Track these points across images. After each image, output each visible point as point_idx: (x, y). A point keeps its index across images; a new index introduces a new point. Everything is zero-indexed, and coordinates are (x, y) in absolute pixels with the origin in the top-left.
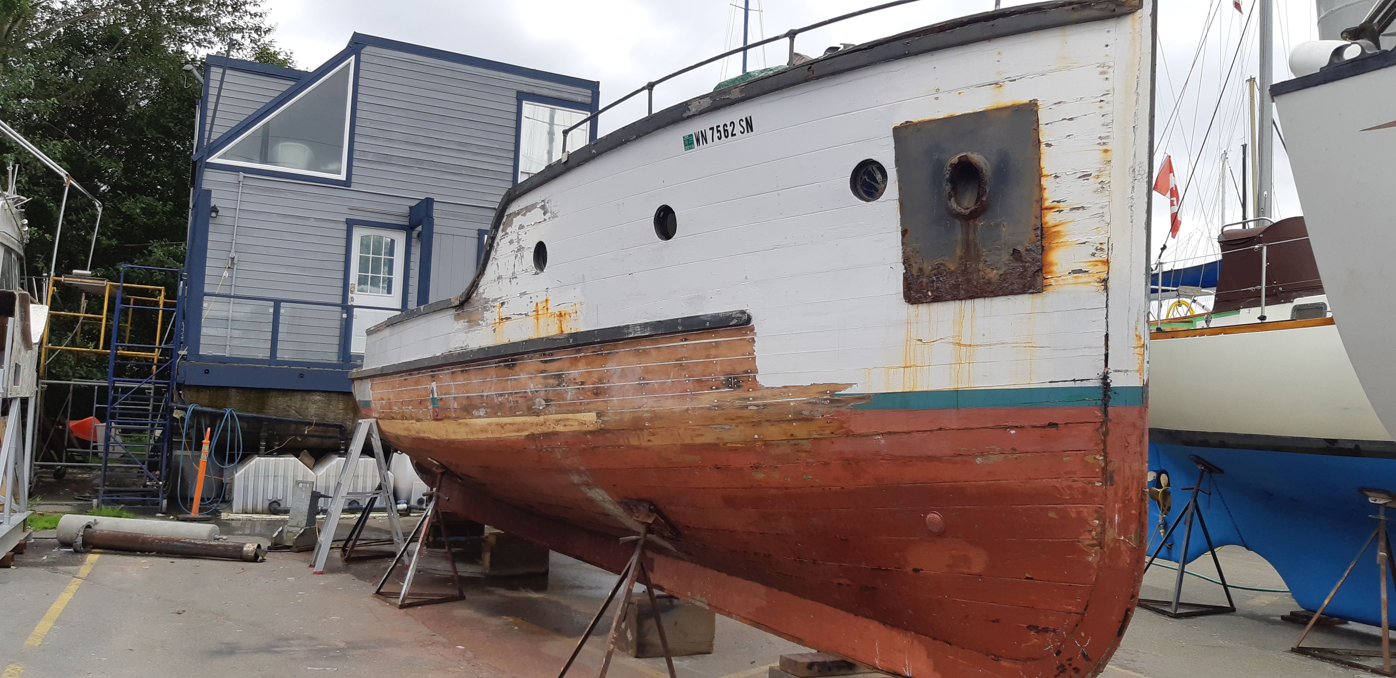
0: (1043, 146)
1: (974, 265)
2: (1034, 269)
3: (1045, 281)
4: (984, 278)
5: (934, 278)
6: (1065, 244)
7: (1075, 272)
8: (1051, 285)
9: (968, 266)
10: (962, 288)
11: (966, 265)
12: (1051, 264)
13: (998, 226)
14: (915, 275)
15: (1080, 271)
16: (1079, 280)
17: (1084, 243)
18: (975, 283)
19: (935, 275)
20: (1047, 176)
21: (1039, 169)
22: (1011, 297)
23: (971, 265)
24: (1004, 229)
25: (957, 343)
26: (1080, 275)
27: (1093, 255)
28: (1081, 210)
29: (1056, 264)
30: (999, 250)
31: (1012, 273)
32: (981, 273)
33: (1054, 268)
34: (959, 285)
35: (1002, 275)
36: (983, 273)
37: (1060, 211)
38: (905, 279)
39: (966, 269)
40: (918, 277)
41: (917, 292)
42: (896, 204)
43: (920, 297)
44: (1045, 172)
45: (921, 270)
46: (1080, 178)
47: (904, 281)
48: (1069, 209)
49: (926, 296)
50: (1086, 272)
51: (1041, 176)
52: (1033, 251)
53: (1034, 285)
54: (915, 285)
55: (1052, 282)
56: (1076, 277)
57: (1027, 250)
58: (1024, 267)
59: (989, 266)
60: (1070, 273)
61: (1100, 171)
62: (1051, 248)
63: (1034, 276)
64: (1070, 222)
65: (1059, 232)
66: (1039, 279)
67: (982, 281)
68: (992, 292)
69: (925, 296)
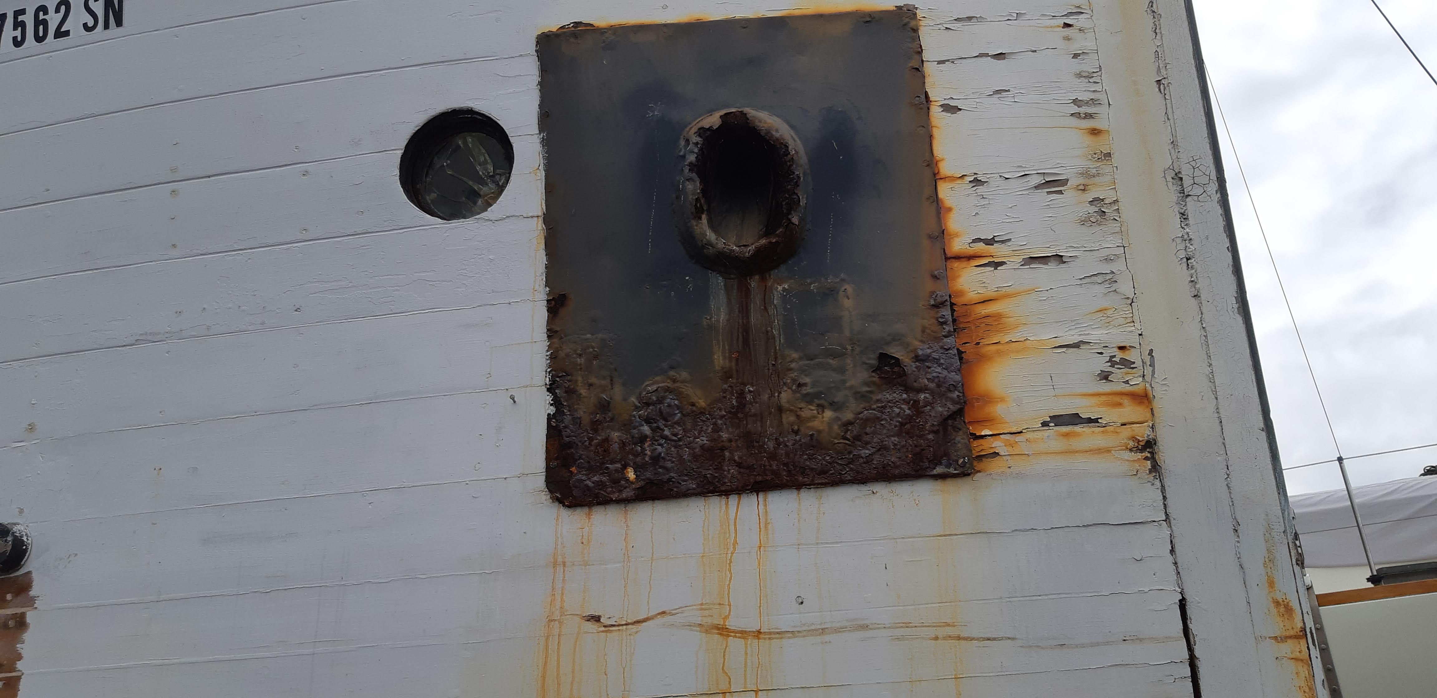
0: (935, 111)
1: (765, 397)
2: (941, 409)
3: (975, 443)
4: (796, 432)
5: (646, 429)
6: (1020, 346)
7: (1058, 420)
8: (996, 454)
9: (749, 397)
10: (731, 459)
11: (741, 395)
12: (988, 399)
13: (830, 294)
14: (586, 420)
15: (1074, 419)
16: (1076, 444)
17: (1076, 345)
18: (771, 445)
19: (648, 421)
20: (952, 179)
21: (931, 163)
22: (881, 489)
23: (756, 394)
24: (847, 303)
25: (717, 627)
26: (1078, 429)
27: (1105, 377)
28: (1052, 266)
29: (1002, 400)
30: (834, 355)
31: (879, 419)
32: (788, 418)
33: (998, 410)
34: (723, 449)
35: (850, 423)
36: (792, 418)
37: (997, 265)
38: (554, 431)
39: (742, 404)
40: (596, 426)
41: (591, 470)
42: (537, 229)
43: (601, 484)
44: (945, 169)
45: (604, 406)
46: (1037, 187)
47: (548, 436)
48: (1019, 259)
49: (618, 480)
50: (1090, 421)
51: (936, 177)
52: (936, 361)
53: (946, 454)
54: (586, 448)
55: (998, 445)
56: (1066, 435)
57: (917, 358)
58: (915, 405)
59: (809, 398)
60: (1045, 424)
61: (1086, 174)
62: (983, 358)
63: (945, 430)
64: (1028, 292)
65: (998, 316)
66: (960, 438)
67: (790, 440)
68: (823, 472)
69: (615, 482)
